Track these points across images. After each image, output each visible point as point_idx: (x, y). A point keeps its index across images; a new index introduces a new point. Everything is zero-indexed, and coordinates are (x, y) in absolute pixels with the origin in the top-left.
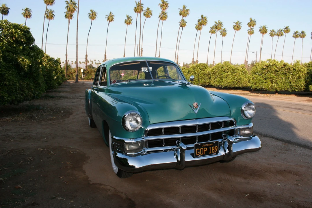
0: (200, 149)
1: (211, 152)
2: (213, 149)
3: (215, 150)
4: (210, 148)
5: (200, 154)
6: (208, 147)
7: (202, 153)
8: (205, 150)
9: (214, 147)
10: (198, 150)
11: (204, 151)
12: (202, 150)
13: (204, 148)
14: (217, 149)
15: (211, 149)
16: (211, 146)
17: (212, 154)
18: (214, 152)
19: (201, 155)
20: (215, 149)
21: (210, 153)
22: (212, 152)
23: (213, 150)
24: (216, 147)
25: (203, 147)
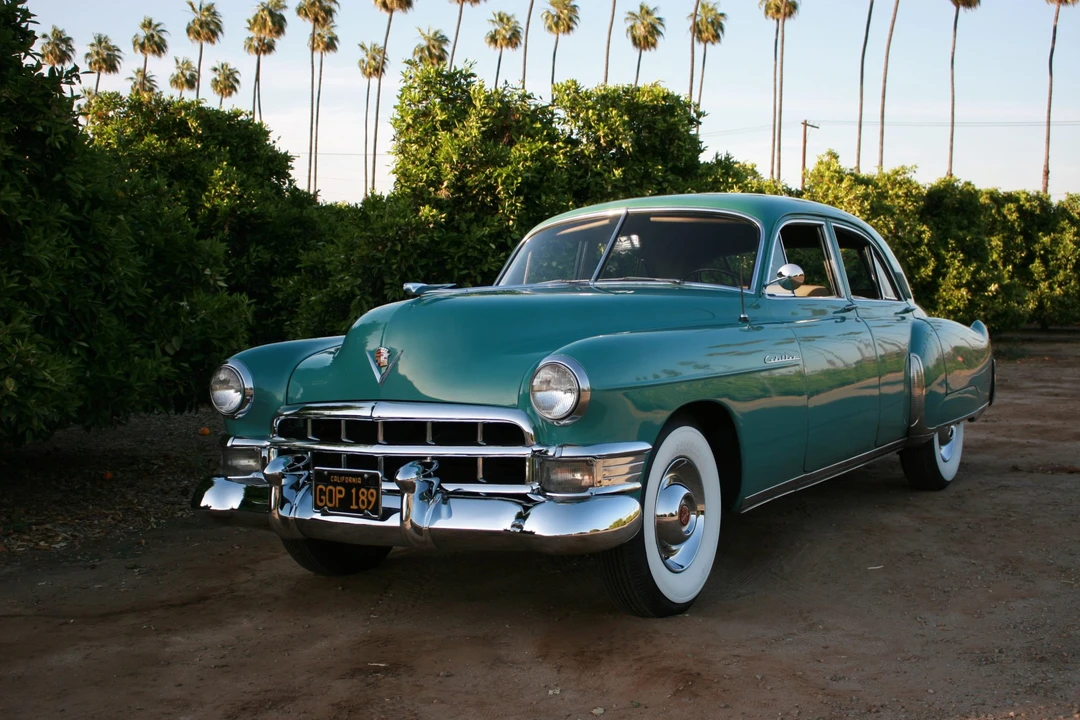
0: (326, 487)
1: (357, 504)
2: (362, 498)
3: (369, 502)
4: (354, 491)
5: (326, 505)
6: (348, 487)
7: (331, 501)
8: (339, 493)
9: (368, 489)
10: (321, 490)
11: (339, 496)
12: (331, 491)
13: (339, 488)
14: (373, 500)
15: (358, 498)
16: (358, 487)
17: (359, 511)
18: (367, 509)
19: (330, 509)
20: (367, 497)
21: (354, 507)
22: (361, 505)
23: (363, 502)
24: (372, 490)
25: (335, 484)
